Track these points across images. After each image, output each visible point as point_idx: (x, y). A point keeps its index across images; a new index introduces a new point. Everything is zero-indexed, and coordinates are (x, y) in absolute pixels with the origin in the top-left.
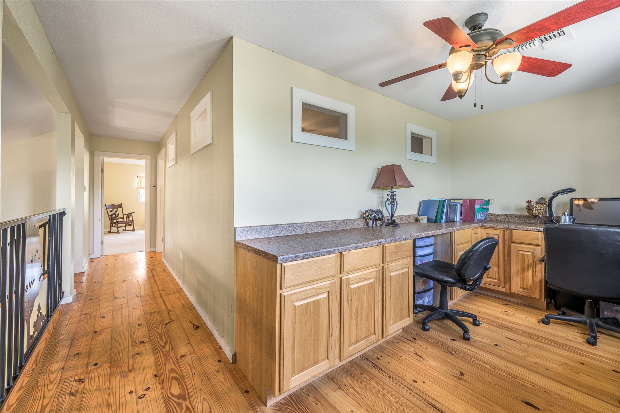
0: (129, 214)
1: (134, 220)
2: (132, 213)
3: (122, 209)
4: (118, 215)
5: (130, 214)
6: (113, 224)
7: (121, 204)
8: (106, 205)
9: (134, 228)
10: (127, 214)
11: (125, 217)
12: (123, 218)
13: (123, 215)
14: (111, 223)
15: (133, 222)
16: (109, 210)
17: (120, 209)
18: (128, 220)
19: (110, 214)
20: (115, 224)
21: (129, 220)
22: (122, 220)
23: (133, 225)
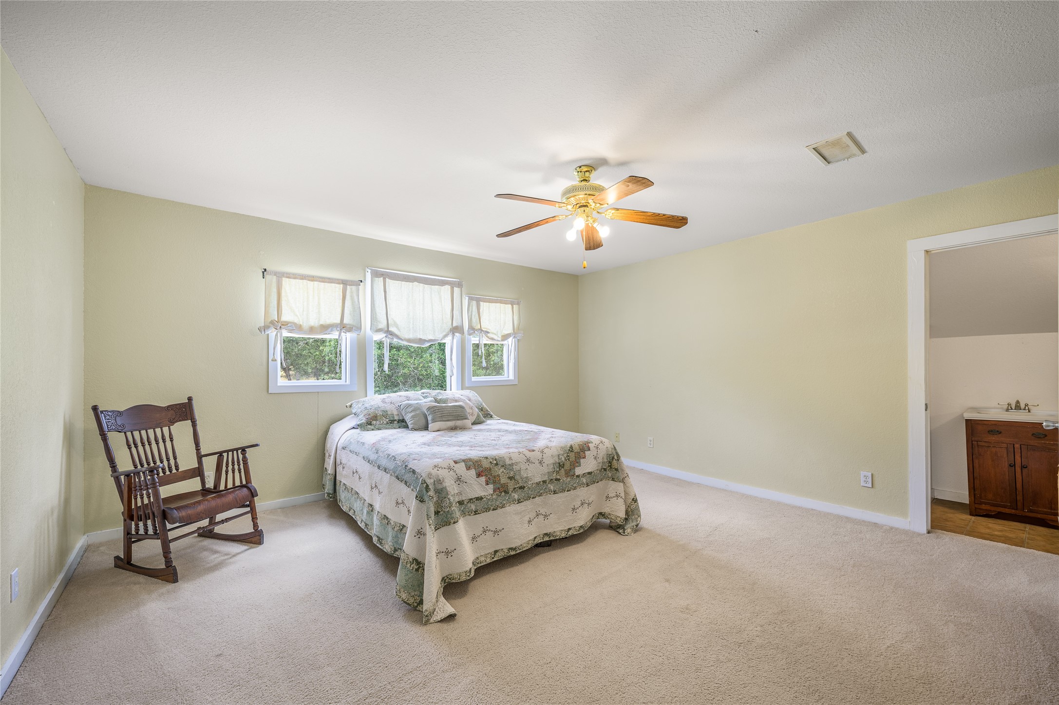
0: (227, 451)
1: (255, 483)
2: (243, 450)
3: (194, 425)
4: (172, 462)
5: (232, 450)
6: (141, 524)
7: (190, 399)
8: (101, 409)
9: (255, 525)
10: (220, 454)
11: (210, 465)
12: (198, 472)
13: (200, 457)
14: (130, 515)
15: (253, 494)
16: (117, 440)
17: (181, 430)
18: (222, 487)
19: (125, 464)
20: (149, 522)
21: (230, 485)
22: (194, 485)
23: (253, 512)
